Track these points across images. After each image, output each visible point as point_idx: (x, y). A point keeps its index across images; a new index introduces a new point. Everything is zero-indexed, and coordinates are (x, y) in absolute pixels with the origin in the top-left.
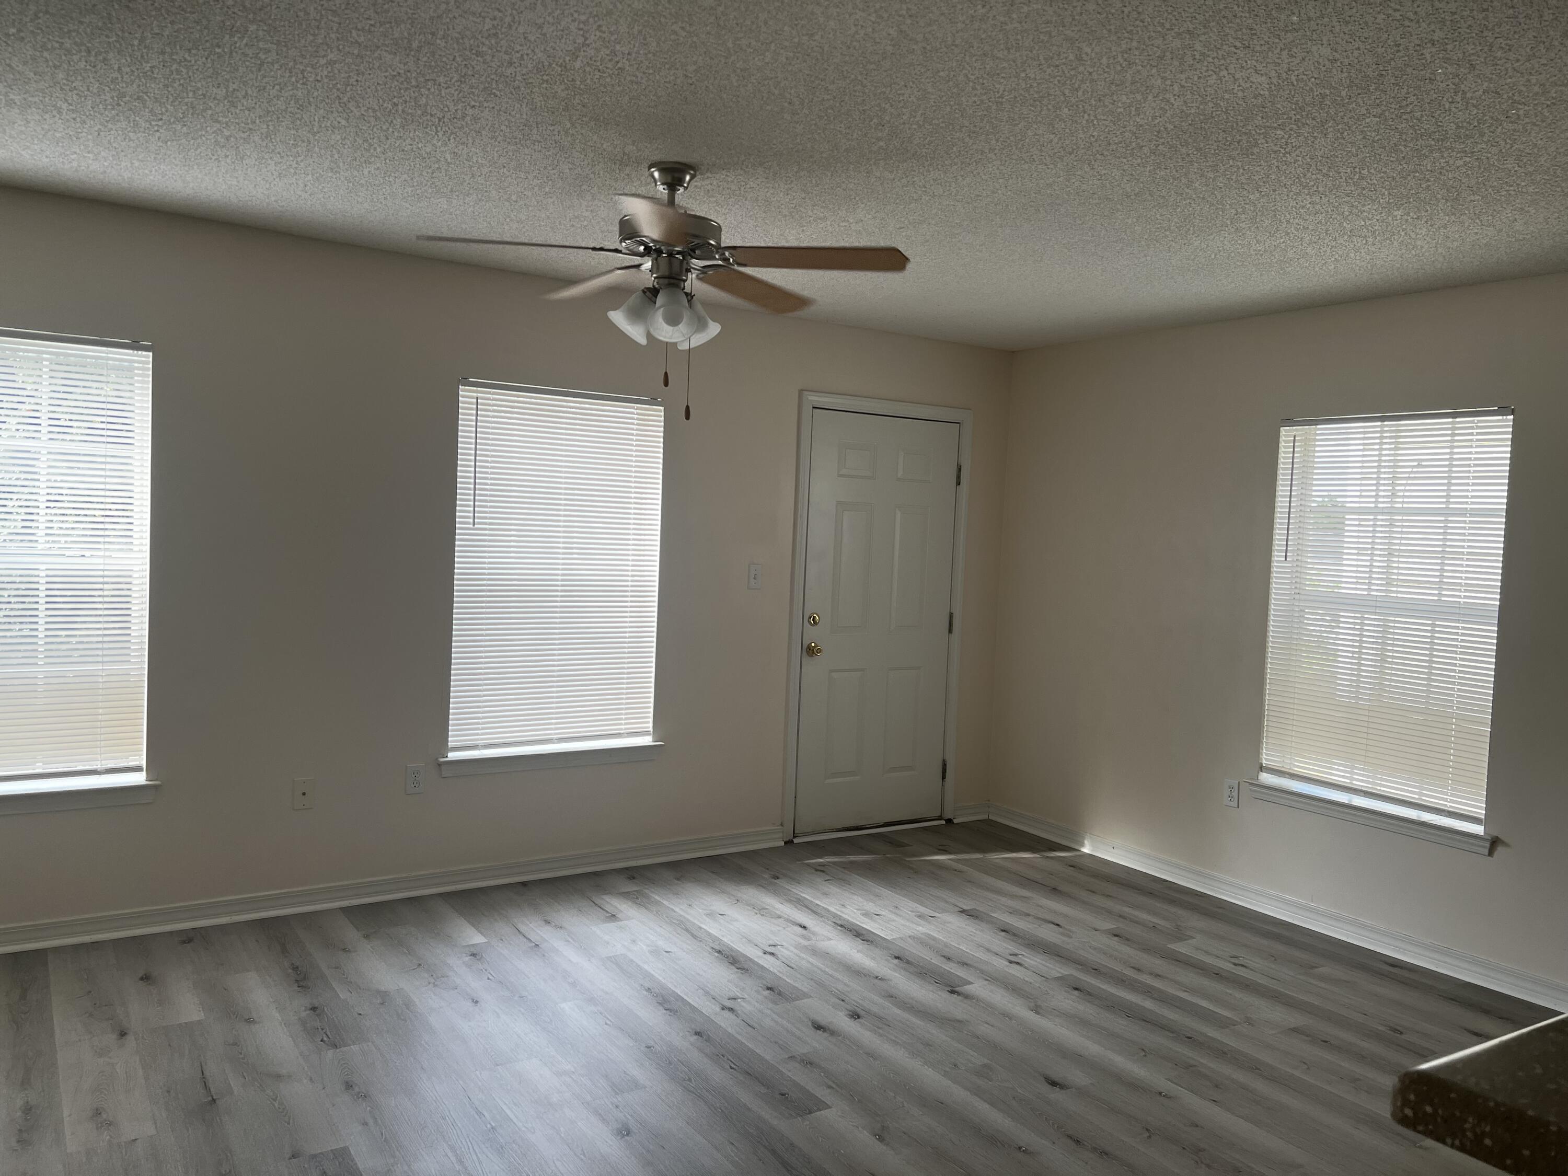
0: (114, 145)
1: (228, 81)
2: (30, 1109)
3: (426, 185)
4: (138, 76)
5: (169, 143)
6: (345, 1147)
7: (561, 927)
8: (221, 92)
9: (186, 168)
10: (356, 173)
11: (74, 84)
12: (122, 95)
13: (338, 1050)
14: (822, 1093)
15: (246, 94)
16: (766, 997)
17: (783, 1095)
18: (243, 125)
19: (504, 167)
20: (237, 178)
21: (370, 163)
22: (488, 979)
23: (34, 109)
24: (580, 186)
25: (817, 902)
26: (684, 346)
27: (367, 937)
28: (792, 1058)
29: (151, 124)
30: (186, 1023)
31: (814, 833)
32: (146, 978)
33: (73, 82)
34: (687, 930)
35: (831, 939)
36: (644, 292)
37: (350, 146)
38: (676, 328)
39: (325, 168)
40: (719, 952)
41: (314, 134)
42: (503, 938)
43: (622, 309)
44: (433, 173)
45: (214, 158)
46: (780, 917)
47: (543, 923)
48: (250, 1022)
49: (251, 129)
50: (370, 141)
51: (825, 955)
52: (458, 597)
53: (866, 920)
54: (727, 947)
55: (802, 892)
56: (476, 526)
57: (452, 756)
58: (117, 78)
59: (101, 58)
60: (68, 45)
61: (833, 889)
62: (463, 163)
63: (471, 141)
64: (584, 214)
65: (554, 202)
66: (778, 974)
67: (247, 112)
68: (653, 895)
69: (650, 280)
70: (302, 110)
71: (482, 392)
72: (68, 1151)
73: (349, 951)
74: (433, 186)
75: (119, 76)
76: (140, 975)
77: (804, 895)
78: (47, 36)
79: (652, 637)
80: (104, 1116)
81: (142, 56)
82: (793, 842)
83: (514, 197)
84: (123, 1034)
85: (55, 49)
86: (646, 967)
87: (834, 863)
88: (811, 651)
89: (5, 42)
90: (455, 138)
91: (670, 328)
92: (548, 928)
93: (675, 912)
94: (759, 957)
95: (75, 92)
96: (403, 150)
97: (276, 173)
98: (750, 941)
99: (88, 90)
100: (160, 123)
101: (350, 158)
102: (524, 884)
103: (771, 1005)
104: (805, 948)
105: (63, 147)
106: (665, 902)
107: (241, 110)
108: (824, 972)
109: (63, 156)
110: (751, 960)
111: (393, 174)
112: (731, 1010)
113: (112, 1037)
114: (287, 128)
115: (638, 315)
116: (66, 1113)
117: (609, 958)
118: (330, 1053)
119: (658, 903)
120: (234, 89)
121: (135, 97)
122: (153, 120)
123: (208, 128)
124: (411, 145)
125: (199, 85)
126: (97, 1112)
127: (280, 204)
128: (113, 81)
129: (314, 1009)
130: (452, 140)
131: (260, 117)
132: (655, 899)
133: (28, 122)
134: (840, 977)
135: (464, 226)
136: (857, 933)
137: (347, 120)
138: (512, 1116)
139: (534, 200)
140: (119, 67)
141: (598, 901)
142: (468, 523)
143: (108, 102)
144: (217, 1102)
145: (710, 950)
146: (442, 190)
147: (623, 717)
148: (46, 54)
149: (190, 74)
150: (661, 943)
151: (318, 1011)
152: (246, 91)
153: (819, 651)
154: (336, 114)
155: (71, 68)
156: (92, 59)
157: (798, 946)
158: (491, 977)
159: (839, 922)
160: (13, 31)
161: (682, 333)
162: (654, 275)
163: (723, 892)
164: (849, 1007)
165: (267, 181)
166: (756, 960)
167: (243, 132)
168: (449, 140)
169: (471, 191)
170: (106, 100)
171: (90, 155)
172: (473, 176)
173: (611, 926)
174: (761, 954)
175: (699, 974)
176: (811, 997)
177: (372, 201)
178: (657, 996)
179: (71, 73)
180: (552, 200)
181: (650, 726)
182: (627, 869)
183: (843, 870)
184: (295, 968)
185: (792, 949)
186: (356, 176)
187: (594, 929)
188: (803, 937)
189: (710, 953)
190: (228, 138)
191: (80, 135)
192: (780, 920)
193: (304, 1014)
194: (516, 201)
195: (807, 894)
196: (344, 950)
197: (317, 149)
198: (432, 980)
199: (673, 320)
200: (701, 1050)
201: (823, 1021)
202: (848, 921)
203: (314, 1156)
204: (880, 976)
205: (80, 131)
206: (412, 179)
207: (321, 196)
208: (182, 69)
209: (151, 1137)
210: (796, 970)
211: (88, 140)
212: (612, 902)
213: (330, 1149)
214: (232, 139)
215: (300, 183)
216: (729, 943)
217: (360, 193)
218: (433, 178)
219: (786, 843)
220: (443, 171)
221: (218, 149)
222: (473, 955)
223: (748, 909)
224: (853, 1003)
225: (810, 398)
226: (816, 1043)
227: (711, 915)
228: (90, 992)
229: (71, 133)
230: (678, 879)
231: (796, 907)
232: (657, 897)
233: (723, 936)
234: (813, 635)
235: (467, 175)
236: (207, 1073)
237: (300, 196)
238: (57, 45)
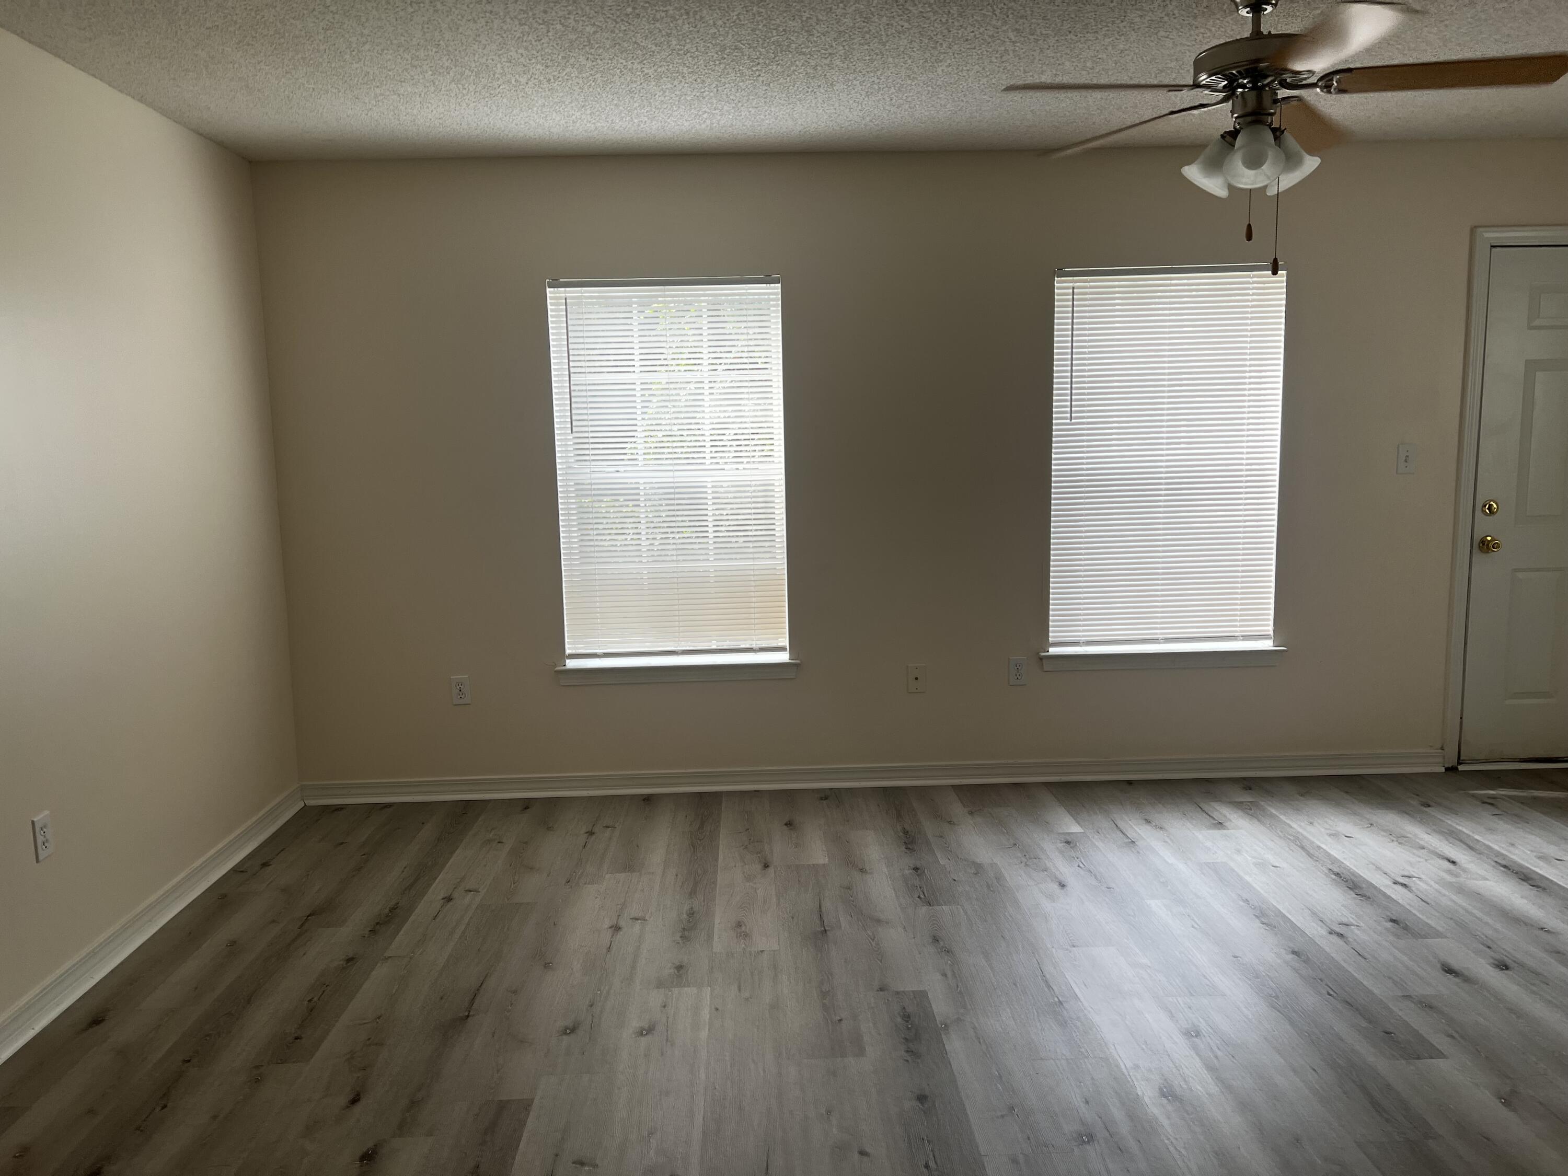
0: (732, 97)
1: (799, 11)
2: (693, 914)
3: (999, 72)
4: (730, 27)
5: (771, 85)
6: (923, 991)
7: (1161, 828)
8: (796, 24)
9: (791, 106)
10: (931, 75)
11: (686, 48)
12: (723, 49)
13: (930, 908)
14: (1439, 1041)
15: (818, 20)
16: (1386, 929)
17: (1387, 1033)
18: (824, 52)
19: (1070, 32)
20: (833, 105)
21: (941, 61)
22: (1079, 866)
23: (664, 79)
24: (1156, 34)
25: (1477, 837)
26: (1271, 192)
27: (971, 813)
28: (1408, 997)
29: (752, 71)
30: (813, 865)
31: (1487, 761)
32: (789, 824)
33: (684, 46)
34: (1302, 848)
35: (1487, 879)
36: (1222, 136)
37: (919, 48)
38: (1259, 171)
39: (903, 77)
40: (1337, 874)
41: (884, 44)
42: (1100, 830)
43: (1199, 160)
44: (1001, 57)
45: (810, 90)
46: (1423, 848)
47: (1144, 822)
48: (862, 872)
49: (830, 54)
50: (935, 38)
51: (1477, 897)
52: (1056, 493)
53: (1541, 863)
54: (1349, 870)
55: (1457, 824)
56: (1073, 421)
57: (1053, 651)
58: (715, 33)
59: (698, 17)
60: (671, 12)
61: (1502, 825)
62: (1028, 38)
63: (1029, 12)
64: (1169, 66)
65: (1132, 59)
66: (1408, 907)
67: (823, 38)
68: (1269, 808)
69: (1229, 123)
70: (867, 23)
71: (1080, 283)
72: (714, 951)
73: (954, 824)
74: (1006, 71)
75: (716, 31)
76: (785, 822)
77: (1460, 828)
78: (654, 8)
79: (1272, 531)
80: (743, 928)
81: (728, 7)
82: (1457, 769)
83: (1089, 64)
84: (766, 866)
85: (663, 18)
86: (1247, 878)
87: (1509, 797)
88: (1485, 546)
89: (627, 22)
90: (1013, 14)
91: (1251, 173)
92: (1148, 827)
93: (1291, 827)
94: (1387, 886)
95: (689, 55)
96: (967, 40)
97: (864, 93)
98: (1378, 868)
99: (697, 50)
100: (759, 67)
101: (921, 61)
102: (1130, 782)
103: (1391, 938)
104: (1450, 885)
105: (695, 108)
106: (1282, 817)
107: (817, 37)
108: (1467, 911)
109: (698, 117)
110: (1375, 888)
111: (965, 68)
112: (1341, 936)
113: (758, 867)
114: (860, 44)
115: (1215, 165)
116: (717, 921)
117: (1207, 864)
118: (924, 909)
119: (1272, 816)
120: (807, 18)
121: (733, 47)
122: (753, 66)
123: (797, 62)
124: (973, 32)
125: (778, 21)
126: (739, 925)
127: (876, 123)
128: (714, 36)
129: (916, 869)
130: (1011, 16)
131: (835, 40)
132: (1271, 813)
133: (665, 92)
134: (1490, 921)
135: (1048, 108)
136: (1525, 877)
137: (908, 21)
138: (1079, 995)
139: (1110, 62)
140: (714, 22)
141: (1206, 808)
142: (1065, 418)
143: (715, 58)
144: (828, 932)
145: (1327, 872)
146: (1016, 73)
147: (1238, 618)
148: (658, 25)
149: (769, 12)
150: (1269, 857)
151: (919, 872)
152: (817, 17)
153: (1496, 546)
154: (897, 19)
155: (679, 33)
156: (692, 20)
157: (1441, 882)
158: (1081, 865)
159: (1504, 863)
160: (629, 10)
161: (1266, 175)
162: (1235, 115)
163: (1355, 814)
164: (1497, 956)
165: (858, 103)
166: (1382, 888)
167: (826, 58)
168: (1008, 17)
169: (1045, 68)
170: (713, 56)
171: (717, 111)
172: (1041, 51)
173: (1216, 833)
174: (1390, 883)
175: (1307, 893)
176: (1446, 937)
177: (954, 101)
178: (1254, 909)
179: (681, 37)
180: (1130, 58)
181: (1270, 629)
182: (1244, 779)
183: (1520, 805)
184: (906, 832)
185: (1432, 883)
186: (932, 79)
187: (1197, 834)
188: (1449, 872)
189: (1326, 874)
190: (815, 68)
191: (705, 94)
192: (1422, 851)
193: (907, 872)
194: (1093, 68)
195: (1464, 827)
196: (950, 822)
197: (891, 60)
198: (1024, 860)
199: (1254, 162)
200: (1296, 970)
201: (1455, 964)
202: (1515, 862)
203: (898, 993)
204: (1547, 927)
205: (703, 90)
206: (984, 69)
207: (907, 107)
208: (761, 10)
209: (774, 951)
210: (1432, 906)
211: (711, 98)
212: (1221, 810)
213: (911, 989)
214: (819, 68)
215: (886, 97)
216: (1352, 867)
217: (941, 96)
218: (1003, 62)
219: (1447, 769)
220: (1011, 53)
221: (811, 81)
222: (1068, 842)
223: (1382, 836)
224: (1503, 951)
225: (1487, 235)
226: (1444, 986)
227: (1335, 835)
228: (748, 829)
229: (698, 94)
230: (1302, 795)
231: (1447, 840)
232: (1274, 811)
233: (1344, 859)
234: (1486, 528)
235: (1035, 51)
236: (823, 909)
237: (890, 111)
238: (663, 14)
